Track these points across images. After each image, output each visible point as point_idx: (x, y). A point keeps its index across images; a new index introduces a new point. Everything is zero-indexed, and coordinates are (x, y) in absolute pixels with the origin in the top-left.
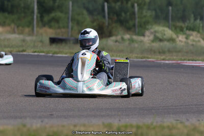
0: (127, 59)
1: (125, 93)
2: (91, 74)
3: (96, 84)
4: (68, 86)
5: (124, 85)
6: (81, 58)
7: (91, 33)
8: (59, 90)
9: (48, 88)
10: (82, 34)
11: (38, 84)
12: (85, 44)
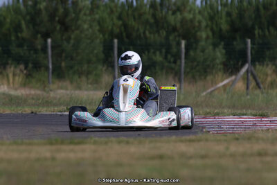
0: (174, 86)
1: (175, 124)
2: (134, 104)
3: (140, 116)
4: (108, 118)
5: (173, 115)
6: (123, 85)
7: (133, 58)
8: (97, 122)
9: (85, 121)
10: (122, 59)
11: (74, 116)
12: (126, 70)
